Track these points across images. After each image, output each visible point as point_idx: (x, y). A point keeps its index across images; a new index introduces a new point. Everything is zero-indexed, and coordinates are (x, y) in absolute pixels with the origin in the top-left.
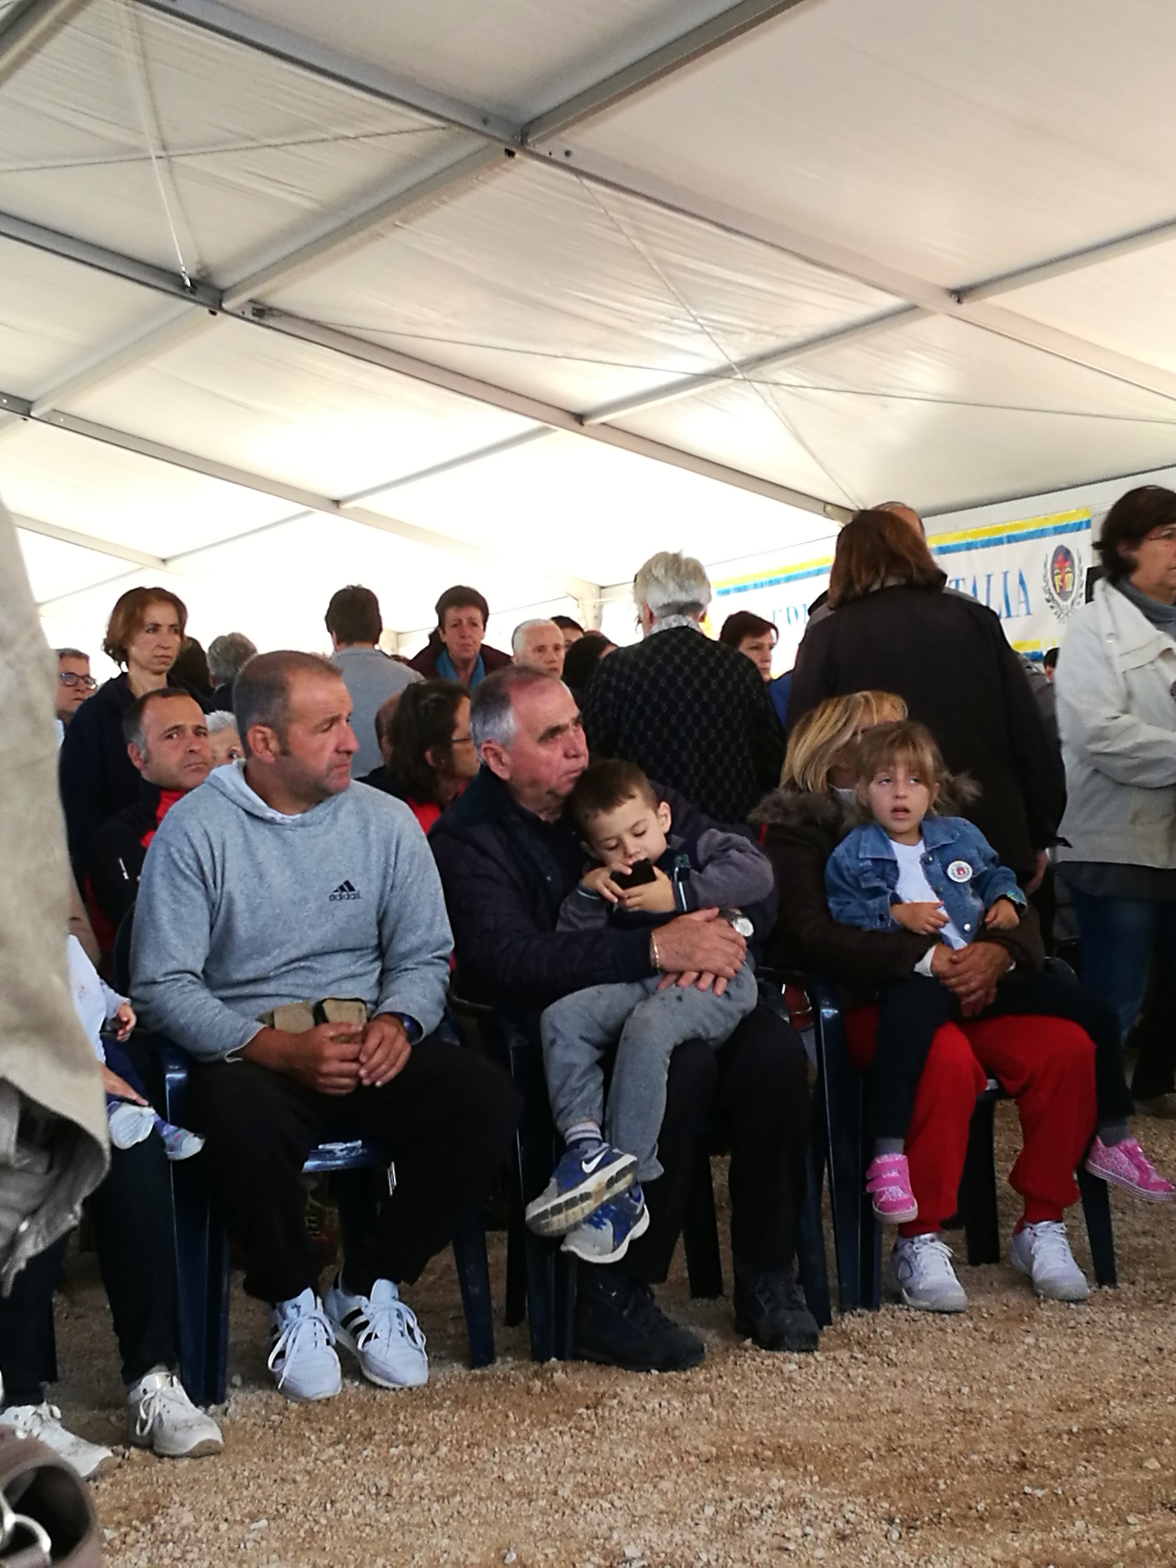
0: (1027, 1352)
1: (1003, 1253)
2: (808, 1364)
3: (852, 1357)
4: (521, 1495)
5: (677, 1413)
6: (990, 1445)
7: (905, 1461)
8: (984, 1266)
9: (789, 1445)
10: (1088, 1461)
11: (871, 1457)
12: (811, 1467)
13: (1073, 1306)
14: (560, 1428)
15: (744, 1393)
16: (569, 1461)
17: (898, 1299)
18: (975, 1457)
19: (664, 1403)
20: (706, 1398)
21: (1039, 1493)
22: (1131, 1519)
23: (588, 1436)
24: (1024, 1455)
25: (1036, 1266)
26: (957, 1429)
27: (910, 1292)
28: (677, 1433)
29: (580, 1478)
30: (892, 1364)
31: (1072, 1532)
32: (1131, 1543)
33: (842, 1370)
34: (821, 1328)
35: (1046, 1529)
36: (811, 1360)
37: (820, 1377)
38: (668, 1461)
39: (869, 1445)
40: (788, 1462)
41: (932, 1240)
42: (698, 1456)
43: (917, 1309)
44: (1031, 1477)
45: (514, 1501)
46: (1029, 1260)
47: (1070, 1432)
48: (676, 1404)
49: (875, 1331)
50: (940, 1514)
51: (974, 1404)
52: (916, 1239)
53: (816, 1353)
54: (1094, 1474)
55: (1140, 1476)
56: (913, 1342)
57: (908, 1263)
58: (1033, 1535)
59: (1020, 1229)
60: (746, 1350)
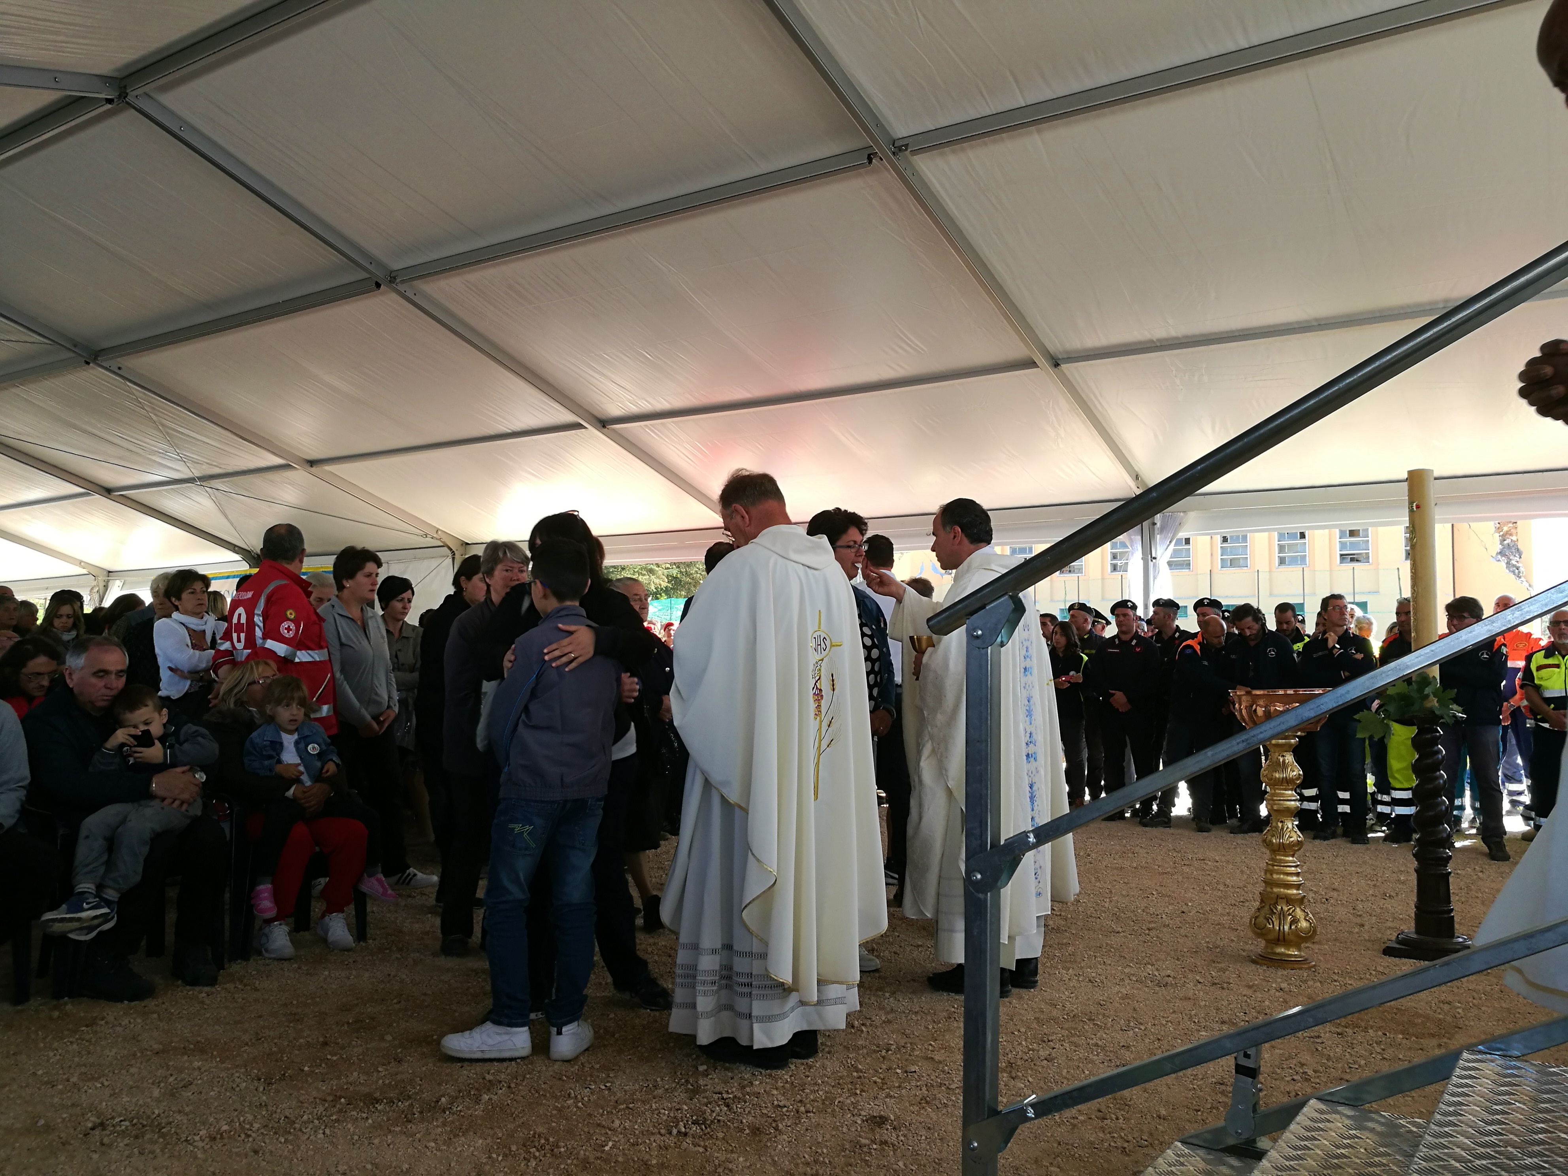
0: (325, 979)
1: (312, 925)
2: (213, 993)
3: (235, 987)
4: (46, 1083)
5: (140, 1026)
6: (309, 1032)
7: (266, 1045)
8: (302, 933)
9: (203, 1040)
10: (358, 1038)
11: (247, 1044)
12: (215, 1053)
13: (346, 953)
14: (71, 1040)
15: (177, 1012)
16: (76, 1059)
17: (260, 953)
18: (302, 1040)
19: (132, 1021)
20: (155, 1016)
21: (335, 1058)
22: (380, 1069)
23: (87, 1044)
24: (326, 1037)
25: (330, 934)
26: (291, 1025)
27: (266, 951)
28: (140, 1038)
29: (83, 1069)
30: (256, 990)
31: (351, 1079)
32: (381, 1081)
33: (230, 995)
34: (219, 971)
35: (339, 1078)
36: (213, 990)
37: (219, 999)
38: (134, 1055)
39: (246, 1038)
40: (202, 1051)
41: (280, 924)
42: (152, 1051)
43: (270, 959)
44: (331, 1049)
45: (43, 1087)
46: (326, 932)
47: (348, 1023)
48: (139, 1021)
49: (247, 972)
50: (284, 1074)
51: (300, 1010)
52: (272, 924)
53: (217, 986)
54: (361, 1046)
55: (384, 1045)
56: (267, 977)
57: (267, 936)
58: (332, 1082)
59: (323, 916)
60: (178, 987)
